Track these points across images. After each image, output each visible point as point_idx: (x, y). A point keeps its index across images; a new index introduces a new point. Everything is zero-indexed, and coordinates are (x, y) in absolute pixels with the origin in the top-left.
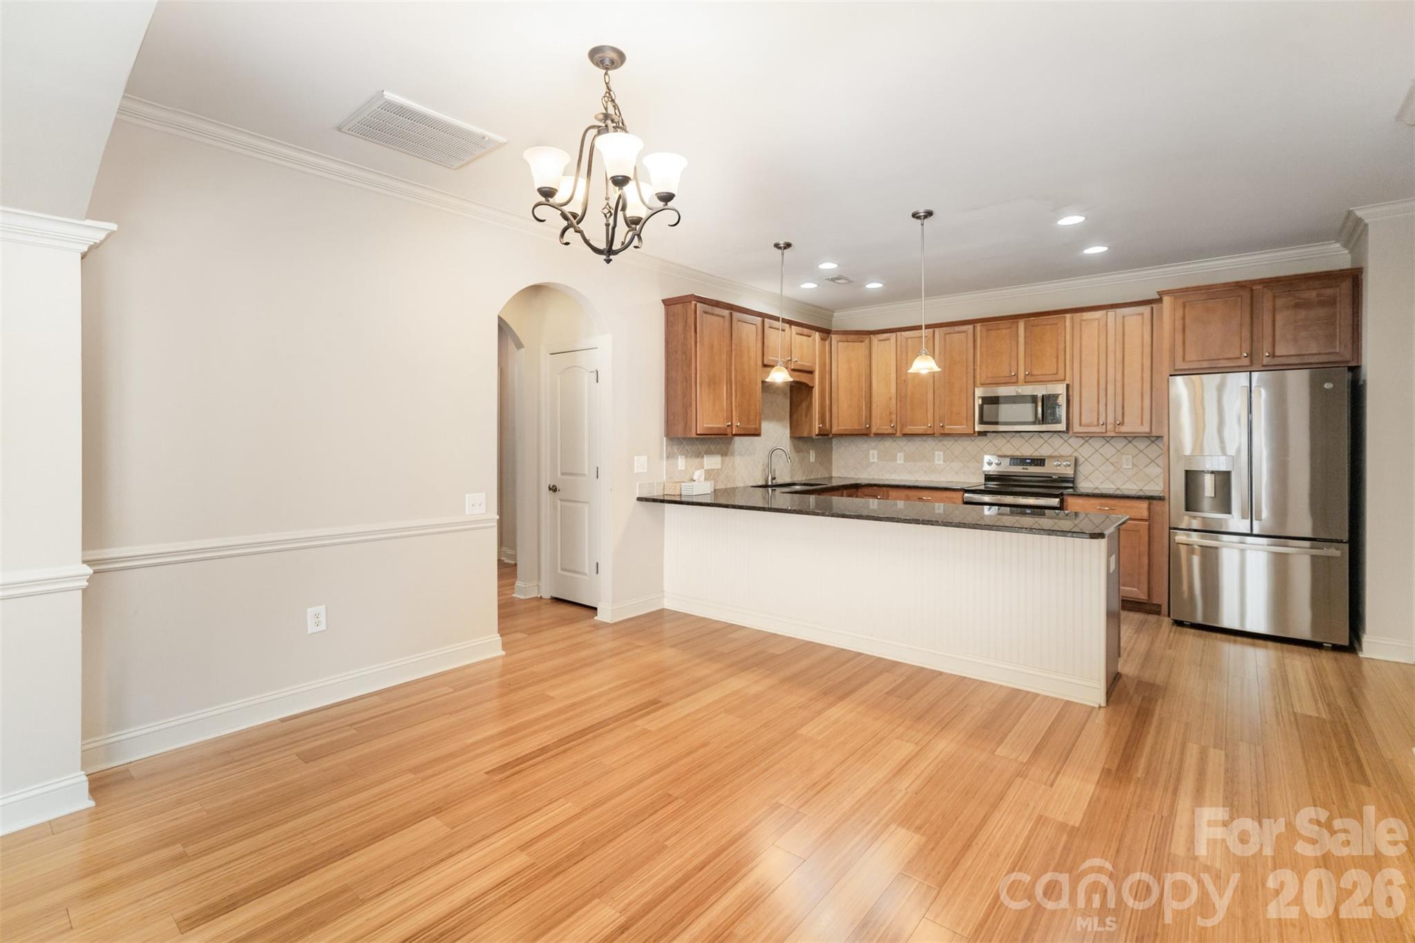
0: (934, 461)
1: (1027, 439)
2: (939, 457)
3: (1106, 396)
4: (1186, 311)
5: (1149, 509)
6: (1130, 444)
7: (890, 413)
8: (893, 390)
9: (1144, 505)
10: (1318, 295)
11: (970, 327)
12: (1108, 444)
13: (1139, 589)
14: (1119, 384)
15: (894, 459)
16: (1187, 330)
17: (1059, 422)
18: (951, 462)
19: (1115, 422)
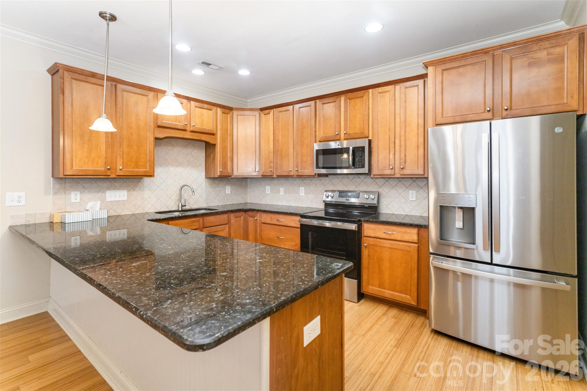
0: (299, 194)
1: (351, 179)
2: (302, 191)
3: (395, 147)
4: (444, 77)
5: (418, 234)
6: (414, 182)
7: (270, 162)
8: (272, 146)
9: (415, 231)
10: (548, 54)
11: (313, 102)
12: (400, 182)
13: (410, 296)
14: (403, 138)
15: (279, 192)
16: (445, 92)
17: (363, 166)
18: (309, 194)
19: (400, 166)
